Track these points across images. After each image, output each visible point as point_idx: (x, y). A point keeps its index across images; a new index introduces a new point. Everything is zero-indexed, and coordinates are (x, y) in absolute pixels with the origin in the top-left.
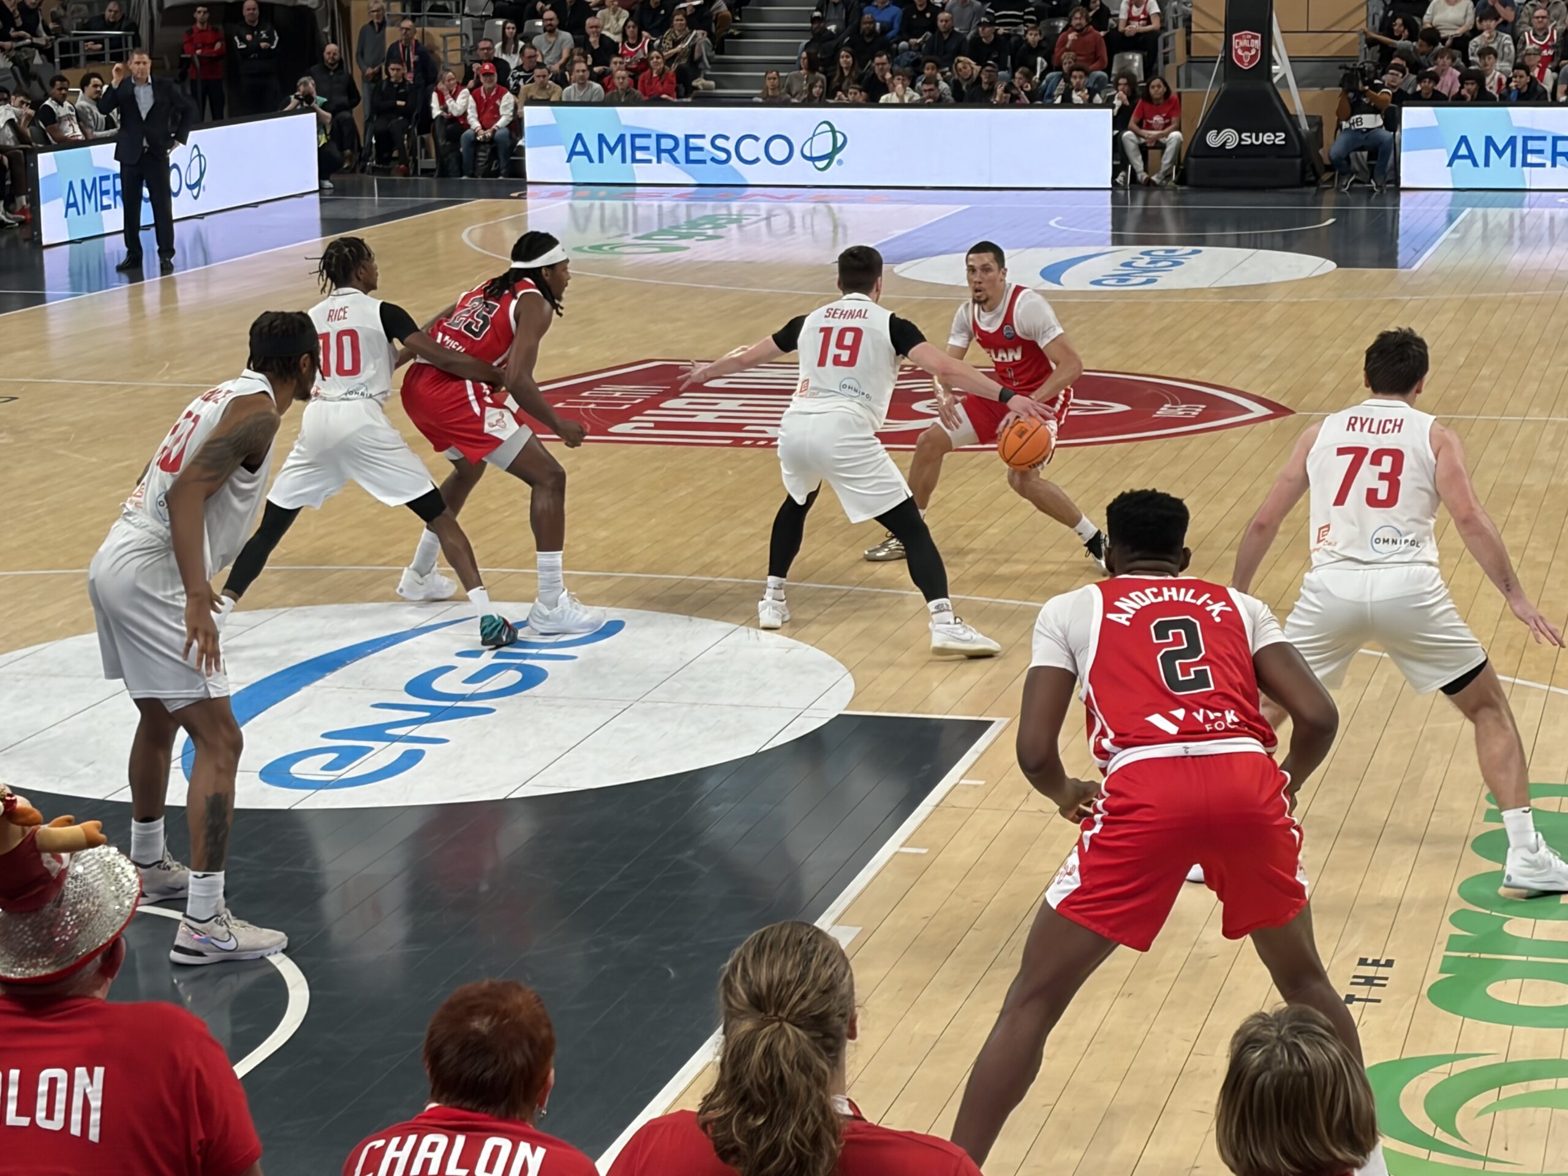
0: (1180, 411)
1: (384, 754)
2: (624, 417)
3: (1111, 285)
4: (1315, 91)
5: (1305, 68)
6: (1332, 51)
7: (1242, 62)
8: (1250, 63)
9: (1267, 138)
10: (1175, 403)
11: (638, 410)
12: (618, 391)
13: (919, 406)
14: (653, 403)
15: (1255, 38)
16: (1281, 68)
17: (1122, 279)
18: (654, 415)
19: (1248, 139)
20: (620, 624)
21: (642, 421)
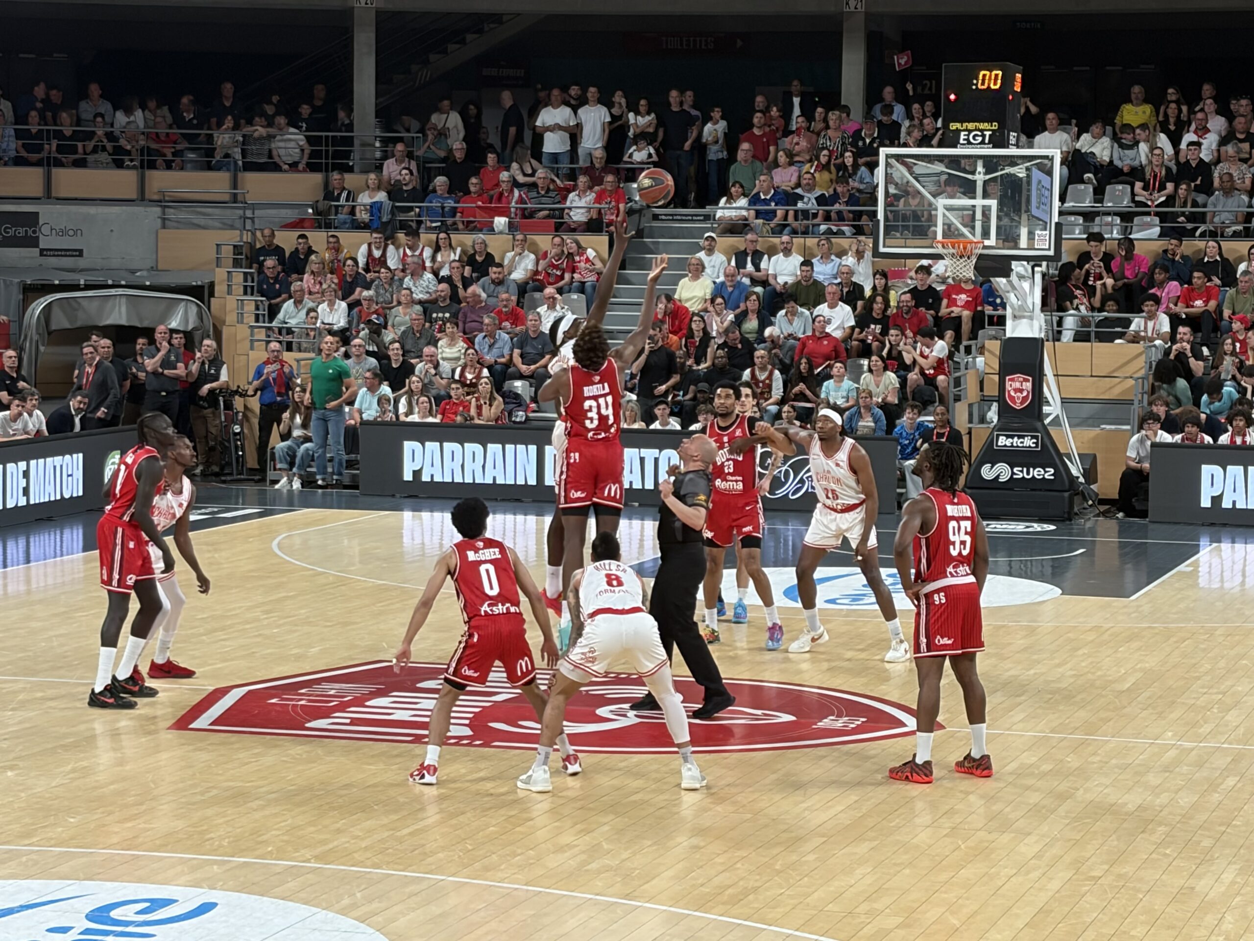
0: (839, 724)
2: (325, 713)
4: (1088, 430)
6: (1114, 394)
7: (1015, 403)
8: (1022, 403)
9: (1037, 473)
10: (840, 715)
13: (602, 712)
14: (359, 702)
15: (1028, 381)
17: (856, 599)
18: (355, 712)
19: (1020, 473)
20: (212, 906)
21: (342, 718)
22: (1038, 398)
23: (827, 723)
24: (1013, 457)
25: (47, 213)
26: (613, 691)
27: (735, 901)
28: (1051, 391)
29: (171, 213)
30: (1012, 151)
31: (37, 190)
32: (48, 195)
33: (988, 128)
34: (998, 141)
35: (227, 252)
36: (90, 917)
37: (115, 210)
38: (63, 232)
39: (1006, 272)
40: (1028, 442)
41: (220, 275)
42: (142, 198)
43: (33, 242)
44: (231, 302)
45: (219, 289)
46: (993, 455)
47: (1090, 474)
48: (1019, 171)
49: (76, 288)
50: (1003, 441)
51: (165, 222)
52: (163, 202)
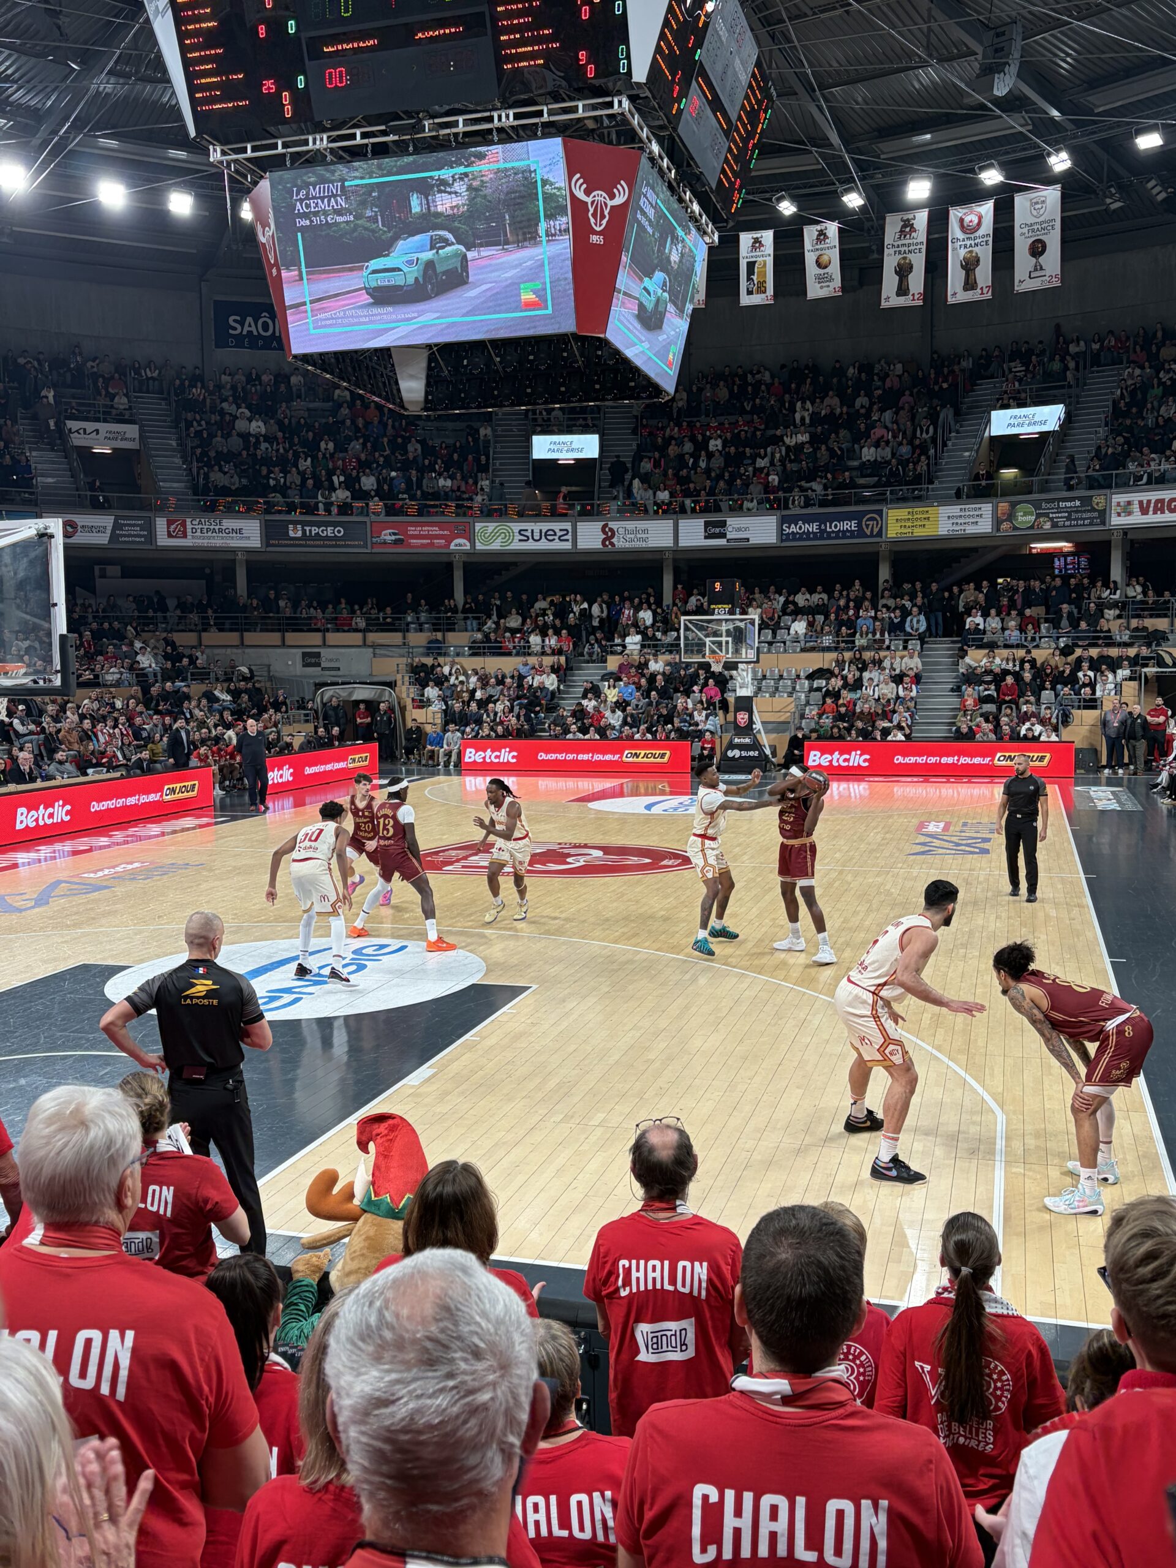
0: (670, 863)
1: (287, 998)
2: (451, 863)
3: (671, 812)
4: (774, 735)
5: (770, 726)
6: (782, 719)
7: (741, 724)
8: (744, 724)
9: (751, 753)
10: (670, 859)
11: (458, 861)
12: (453, 853)
13: (569, 860)
14: (465, 858)
15: (746, 714)
16: (758, 726)
17: (675, 809)
18: (463, 863)
19: (744, 754)
20: (405, 947)
21: (458, 865)
22: (751, 722)
23: (665, 863)
24: (741, 747)
25: (323, 651)
26: (573, 851)
27: (628, 939)
28: (756, 718)
29: (378, 651)
30: (738, 617)
31: (320, 643)
32: (324, 644)
33: (727, 607)
34: (731, 612)
35: (402, 667)
36: (354, 952)
37: (353, 650)
38: (331, 660)
39: (736, 669)
40: (747, 740)
41: (399, 677)
42: (365, 645)
43: (319, 665)
44: (404, 688)
45: (399, 683)
46: (732, 746)
47: (774, 754)
48: (742, 625)
49: (337, 684)
50: (737, 740)
51: (375, 655)
52: (374, 646)
